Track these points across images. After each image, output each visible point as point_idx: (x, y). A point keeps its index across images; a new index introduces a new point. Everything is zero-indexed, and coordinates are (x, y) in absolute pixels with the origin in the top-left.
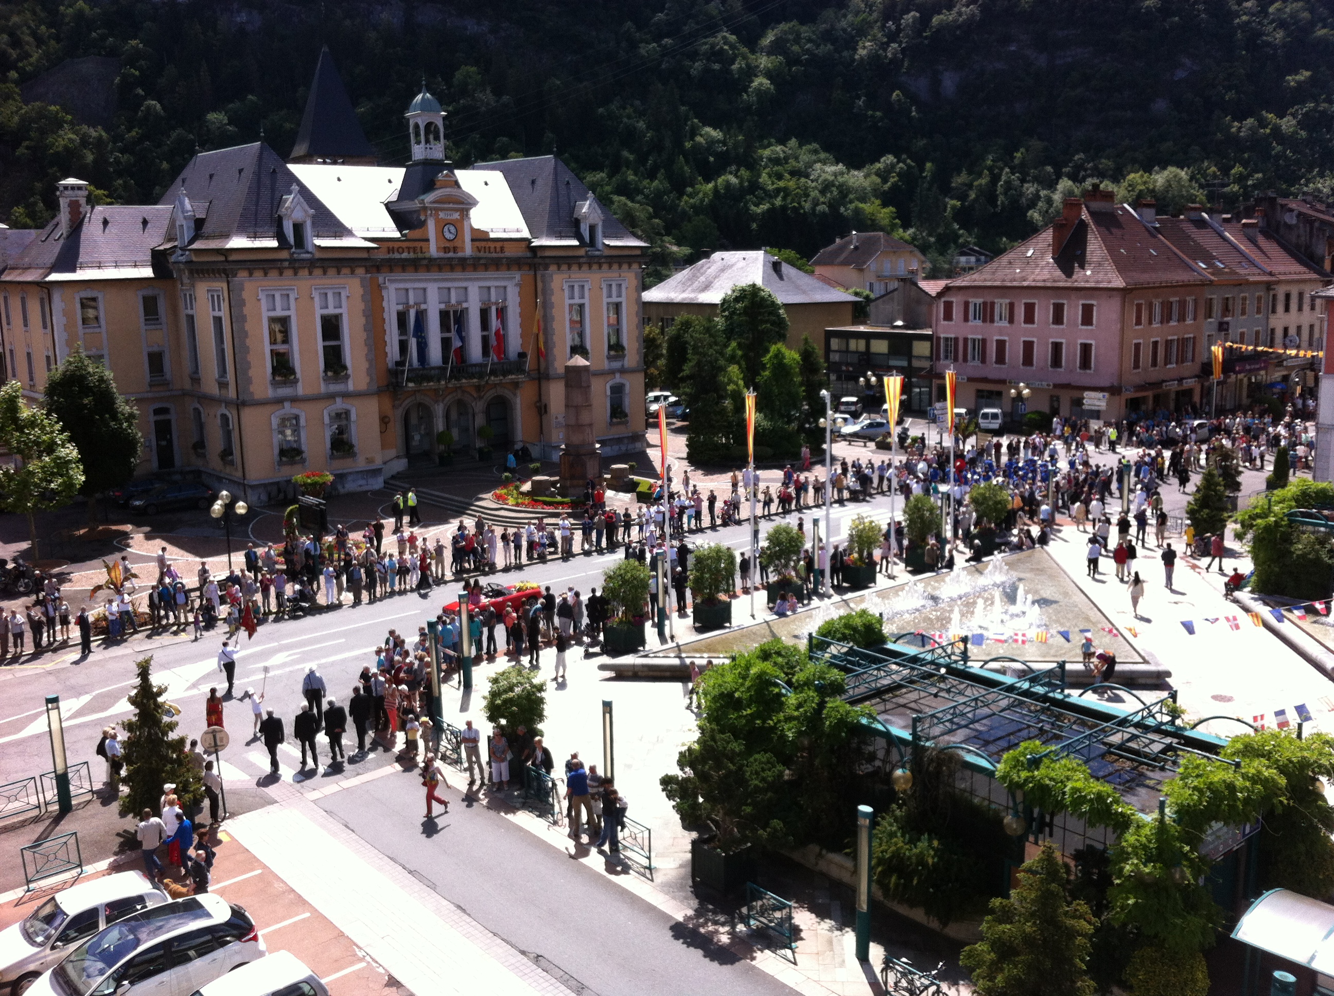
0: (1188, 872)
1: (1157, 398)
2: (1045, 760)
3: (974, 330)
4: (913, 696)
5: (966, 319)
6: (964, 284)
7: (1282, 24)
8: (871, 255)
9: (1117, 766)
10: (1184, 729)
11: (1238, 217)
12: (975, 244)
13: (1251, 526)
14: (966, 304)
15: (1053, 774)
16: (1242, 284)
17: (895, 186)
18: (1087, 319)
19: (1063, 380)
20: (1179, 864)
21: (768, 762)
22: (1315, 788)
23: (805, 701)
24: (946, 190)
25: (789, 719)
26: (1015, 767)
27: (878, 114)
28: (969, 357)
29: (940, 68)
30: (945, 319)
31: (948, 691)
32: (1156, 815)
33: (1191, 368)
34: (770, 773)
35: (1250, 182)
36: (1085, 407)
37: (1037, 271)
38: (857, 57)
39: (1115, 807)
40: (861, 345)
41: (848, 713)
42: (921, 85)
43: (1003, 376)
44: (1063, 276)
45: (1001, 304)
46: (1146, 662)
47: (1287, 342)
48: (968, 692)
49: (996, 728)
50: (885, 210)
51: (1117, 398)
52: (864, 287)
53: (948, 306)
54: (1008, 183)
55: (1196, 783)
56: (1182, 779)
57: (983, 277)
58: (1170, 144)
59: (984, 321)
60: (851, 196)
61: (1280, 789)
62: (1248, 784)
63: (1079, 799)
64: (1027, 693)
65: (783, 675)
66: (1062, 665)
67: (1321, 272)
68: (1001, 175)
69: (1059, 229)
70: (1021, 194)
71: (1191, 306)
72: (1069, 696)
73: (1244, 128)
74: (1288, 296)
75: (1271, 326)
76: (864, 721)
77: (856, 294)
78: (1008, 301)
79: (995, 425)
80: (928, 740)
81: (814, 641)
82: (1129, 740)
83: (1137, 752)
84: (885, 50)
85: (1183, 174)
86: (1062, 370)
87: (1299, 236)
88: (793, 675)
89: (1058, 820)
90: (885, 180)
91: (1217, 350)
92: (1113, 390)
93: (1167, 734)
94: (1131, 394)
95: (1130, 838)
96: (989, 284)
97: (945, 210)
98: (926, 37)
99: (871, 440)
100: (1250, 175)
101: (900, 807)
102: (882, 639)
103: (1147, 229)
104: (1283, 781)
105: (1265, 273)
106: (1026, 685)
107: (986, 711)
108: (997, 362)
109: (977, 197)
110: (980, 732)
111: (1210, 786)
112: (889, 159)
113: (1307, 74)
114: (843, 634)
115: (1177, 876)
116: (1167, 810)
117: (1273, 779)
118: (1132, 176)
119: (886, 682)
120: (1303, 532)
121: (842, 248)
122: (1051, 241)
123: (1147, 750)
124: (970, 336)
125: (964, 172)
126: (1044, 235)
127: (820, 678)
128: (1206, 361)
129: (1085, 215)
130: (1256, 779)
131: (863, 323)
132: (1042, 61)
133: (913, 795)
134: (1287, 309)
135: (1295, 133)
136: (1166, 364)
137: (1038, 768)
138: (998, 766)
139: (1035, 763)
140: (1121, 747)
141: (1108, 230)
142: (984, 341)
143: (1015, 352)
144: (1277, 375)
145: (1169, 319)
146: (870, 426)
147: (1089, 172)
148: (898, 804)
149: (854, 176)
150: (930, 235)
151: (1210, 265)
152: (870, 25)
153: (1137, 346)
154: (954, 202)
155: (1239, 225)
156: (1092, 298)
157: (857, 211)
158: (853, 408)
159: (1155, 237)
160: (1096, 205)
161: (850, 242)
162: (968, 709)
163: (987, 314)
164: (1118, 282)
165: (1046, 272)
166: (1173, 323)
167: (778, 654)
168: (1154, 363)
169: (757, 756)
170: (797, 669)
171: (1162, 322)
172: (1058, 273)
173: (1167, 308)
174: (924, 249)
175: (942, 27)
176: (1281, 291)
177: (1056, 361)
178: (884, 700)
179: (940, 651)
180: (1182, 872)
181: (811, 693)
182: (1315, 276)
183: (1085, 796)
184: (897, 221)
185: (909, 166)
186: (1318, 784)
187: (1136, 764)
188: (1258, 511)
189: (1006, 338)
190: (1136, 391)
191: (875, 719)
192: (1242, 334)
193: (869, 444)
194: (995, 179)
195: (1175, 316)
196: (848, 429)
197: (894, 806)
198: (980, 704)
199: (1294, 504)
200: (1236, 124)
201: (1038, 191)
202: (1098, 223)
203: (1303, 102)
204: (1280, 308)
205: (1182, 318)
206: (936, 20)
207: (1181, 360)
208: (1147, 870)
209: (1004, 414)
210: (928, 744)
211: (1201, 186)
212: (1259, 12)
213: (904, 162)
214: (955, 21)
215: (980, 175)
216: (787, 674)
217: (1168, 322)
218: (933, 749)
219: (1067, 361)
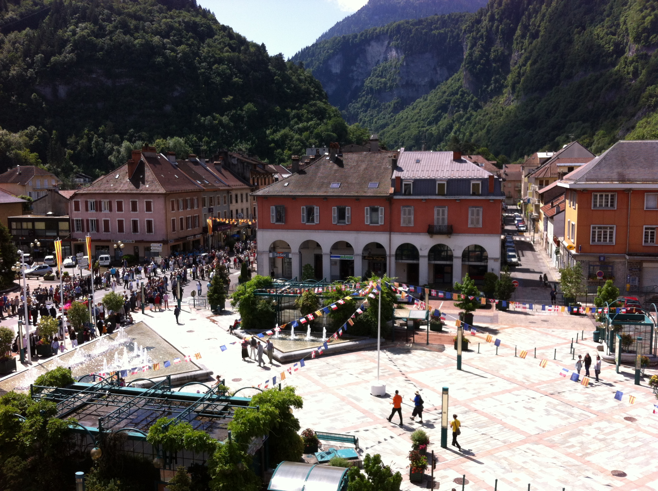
0: (245, 465)
1: (184, 244)
2: (171, 426)
3: (92, 215)
4: (94, 408)
5: (87, 210)
6: (84, 192)
7: (219, 74)
8: (29, 178)
9: (202, 421)
10: (229, 397)
11: (212, 160)
12: (83, 172)
13: (238, 299)
14: (86, 202)
15: (175, 432)
16: (217, 191)
17: (36, 142)
18: (149, 208)
19: (139, 238)
20: (240, 461)
21: (17, 461)
22: (289, 412)
23: (35, 422)
24: (65, 145)
25: (26, 434)
26: (156, 433)
27: (24, 104)
28: (90, 229)
29: (57, 83)
30: (75, 210)
31: (113, 402)
32: (227, 440)
33: (198, 230)
34: (19, 467)
35: (211, 145)
36: (152, 251)
37: (122, 185)
38: (10, 74)
39: (208, 441)
40: (30, 225)
41: (61, 424)
42: (47, 91)
43: (109, 238)
44: (135, 188)
45: (105, 202)
46: (201, 369)
47: (238, 216)
48: (125, 400)
49: (141, 415)
50: (31, 155)
51: (166, 246)
52: (26, 194)
53: (77, 204)
54: (97, 142)
55: (242, 421)
56: (235, 420)
57: (94, 189)
58: (174, 126)
59: (97, 211)
60: (13, 147)
61: (276, 415)
62: (264, 416)
63: (190, 441)
64: (154, 395)
65: (19, 411)
66: (169, 377)
67: (248, 184)
68: (93, 138)
69: (130, 165)
70: (104, 148)
71: (196, 201)
72: (173, 392)
73: (206, 120)
74: (236, 196)
75: (231, 209)
76: (71, 427)
77: (23, 198)
78: (108, 200)
79: (107, 263)
80: (108, 429)
81: (34, 389)
82: (207, 407)
83: (211, 413)
84: (26, 72)
85: (182, 140)
86: (139, 233)
87: (238, 169)
88: (26, 409)
89: (179, 454)
90: (31, 139)
91: (209, 221)
92: (164, 242)
93: (222, 401)
94: (173, 244)
95: (217, 454)
96: (98, 192)
97: (65, 155)
98: (48, 67)
99: (41, 276)
100: (211, 142)
101: (96, 468)
102: (72, 381)
103: (172, 165)
104: (277, 412)
105: (226, 186)
106: (153, 391)
107: (135, 408)
108: (105, 231)
109: (82, 149)
110: (133, 419)
111: (249, 420)
112: (33, 128)
113: (232, 97)
114: (50, 382)
115: (240, 467)
116: (232, 437)
117: (274, 412)
118: (158, 140)
119: (78, 403)
120: (261, 300)
121: (11, 174)
122: (127, 171)
123: (215, 410)
124: (89, 219)
125: (74, 136)
126: (123, 168)
127: (42, 408)
128: (204, 226)
129: (143, 159)
130: (267, 413)
131: (30, 214)
132: (109, 83)
133: (103, 460)
134: (237, 202)
135: (229, 123)
136: (187, 228)
137: (167, 431)
138: (148, 435)
139: (166, 428)
140: (204, 411)
141: (155, 165)
142: (97, 221)
143: (113, 226)
144: (236, 230)
145: (187, 207)
146: (40, 268)
147: (137, 138)
148: (94, 467)
149: (13, 136)
150: (57, 167)
151: (202, 182)
152: (17, 59)
153: (173, 220)
154: (70, 151)
155: (213, 164)
156: (150, 198)
157: (17, 155)
158: (28, 259)
159: (176, 169)
160: (148, 154)
161: (17, 171)
162: (126, 409)
163: (98, 207)
164: (162, 191)
165: (126, 185)
166: (189, 209)
167: (14, 399)
168: (182, 228)
169: (9, 459)
170: (26, 406)
171: (183, 209)
172: (132, 186)
173: (185, 202)
174: (57, 174)
175: (56, 63)
176: (233, 193)
177: (135, 229)
178: (78, 414)
179: (105, 382)
180: (242, 465)
181: (38, 417)
182: (247, 187)
183: (193, 439)
184: (39, 160)
185: (44, 132)
186: (290, 410)
187: (211, 418)
188: (241, 292)
189: (109, 219)
190: (175, 242)
191: (77, 424)
192: (219, 214)
193: (39, 278)
194: (90, 140)
195: (189, 206)
196: (27, 271)
197: (93, 468)
198: (131, 405)
199: (255, 287)
200: (203, 118)
201: (113, 147)
202: (149, 162)
203: (230, 110)
204: (234, 201)
205: (192, 207)
206: (53, 59)
207: (194, 226)
208: (227, 468)
209: (111, 257)
210: (108, 431)
211: (190, 146)
212: (209, 68)
213: (41, 130)
214: (64, 60)
215: (82, 138)
216: (21, 410)
217: (186, 209)
218: (112, 433)
219: (141, 229)
